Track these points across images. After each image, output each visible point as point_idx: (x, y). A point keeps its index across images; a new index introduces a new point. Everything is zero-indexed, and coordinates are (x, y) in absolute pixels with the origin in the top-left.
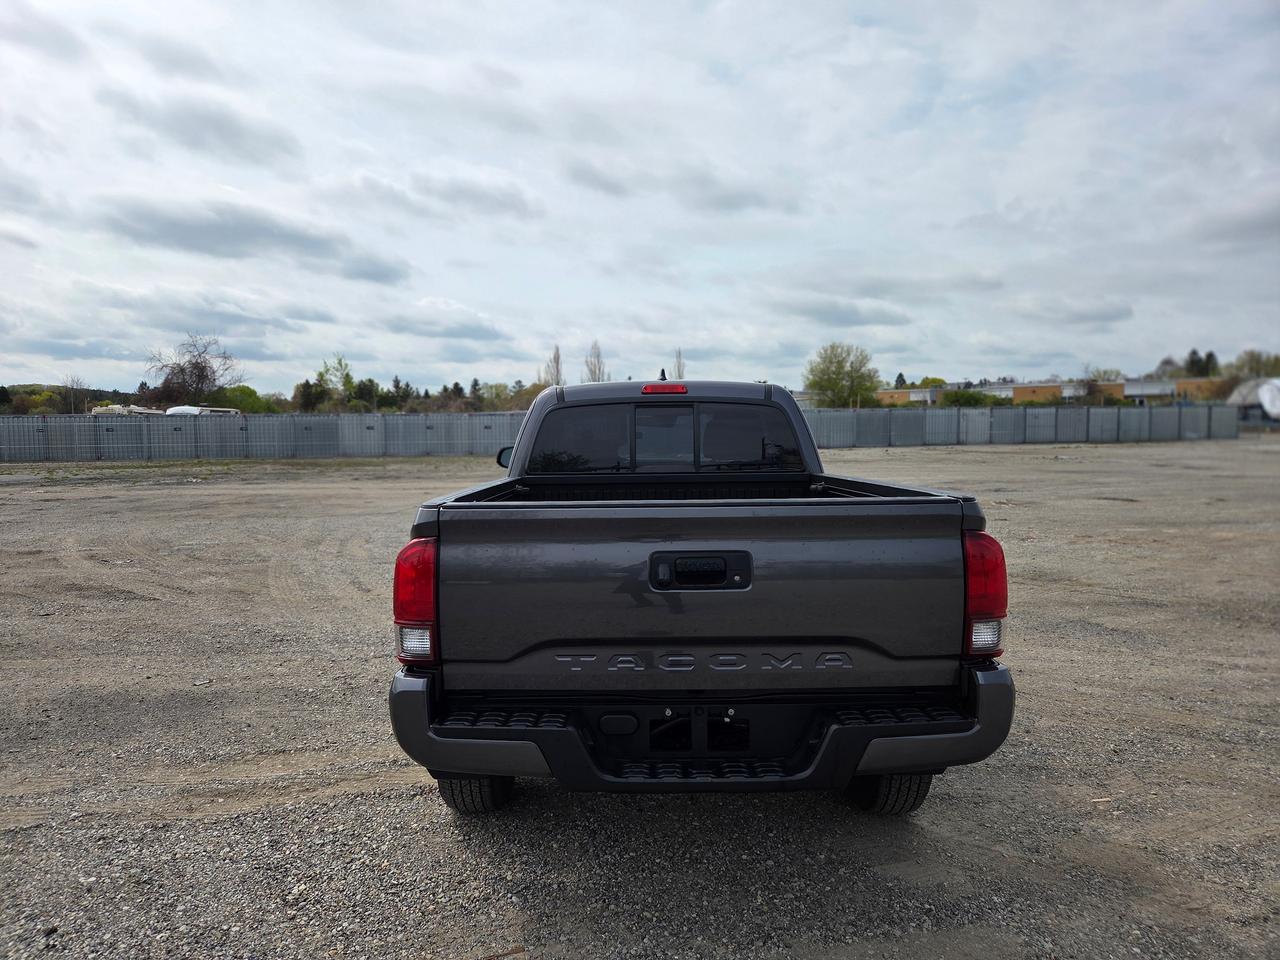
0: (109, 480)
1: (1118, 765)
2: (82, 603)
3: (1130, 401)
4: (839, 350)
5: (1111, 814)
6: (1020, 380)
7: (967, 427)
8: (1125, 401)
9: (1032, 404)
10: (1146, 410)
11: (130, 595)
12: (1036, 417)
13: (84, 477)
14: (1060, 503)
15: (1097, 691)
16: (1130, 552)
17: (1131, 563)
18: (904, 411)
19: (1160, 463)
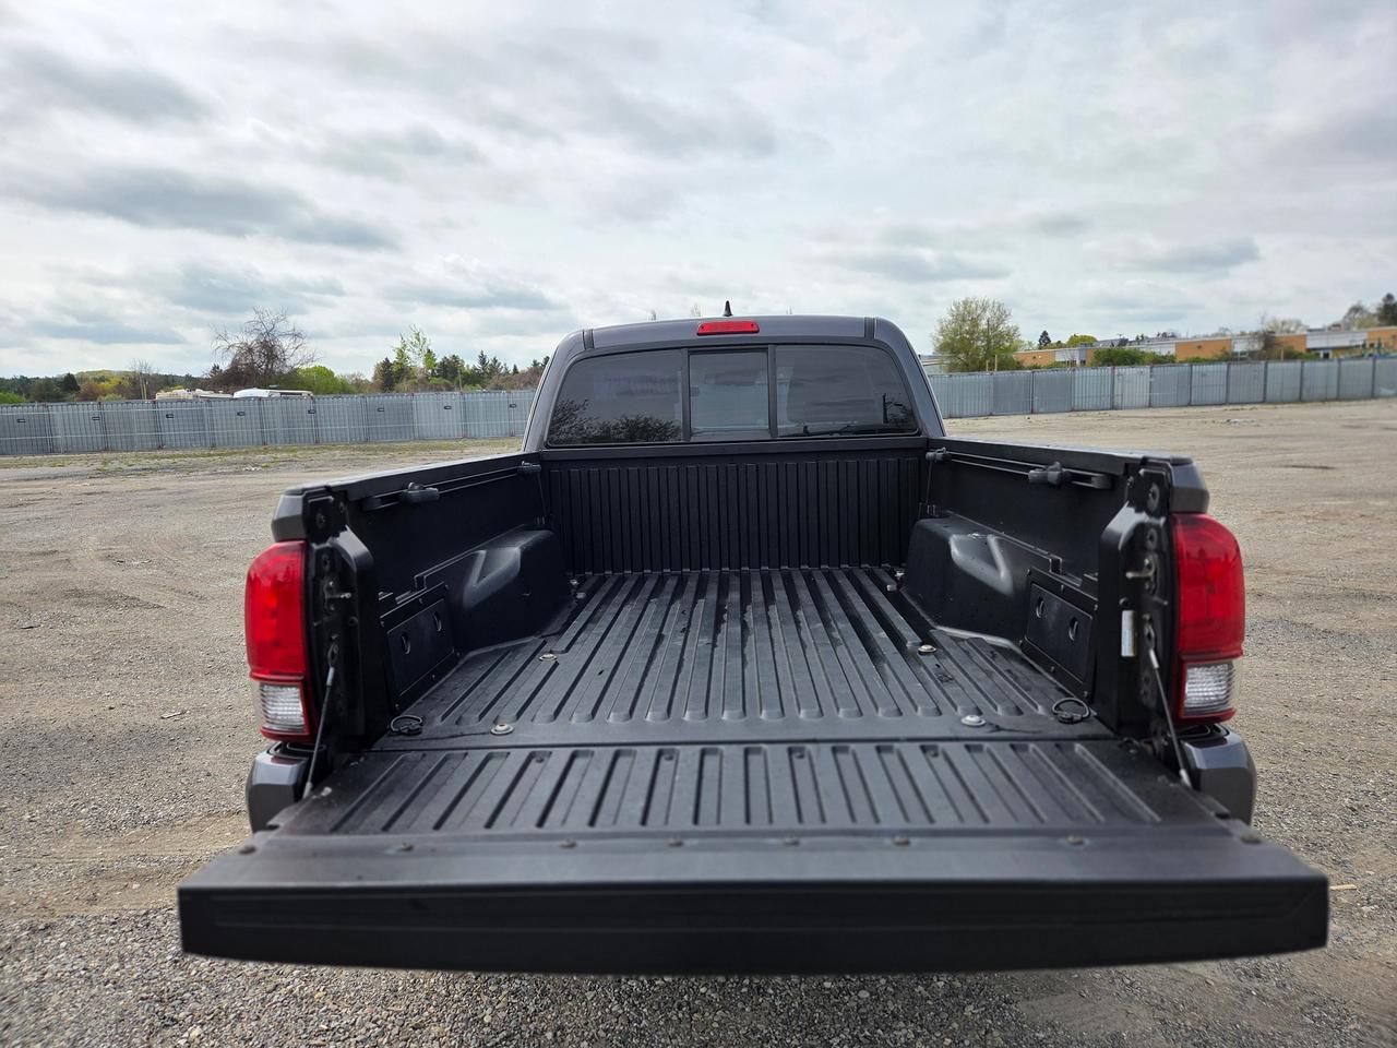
0: (163, 470)
1: (1358, 830)
2: (77, 611)
3: (1313, 354)
4: (973, 306)
5: (1360, 911)
6: (1183, 335)
7: (1123, 391)
8: (1308, 354)
9: (1197, 361)
10: (1335, 364)
11: (133, 602)
12: (1204, 375)
13: (139, 467)
14: (1240, 473)
15: (1316, 718)
16: (1333, 530)
17: (1337, 544)
18: (1050, 373)
19: (1353, 424)
